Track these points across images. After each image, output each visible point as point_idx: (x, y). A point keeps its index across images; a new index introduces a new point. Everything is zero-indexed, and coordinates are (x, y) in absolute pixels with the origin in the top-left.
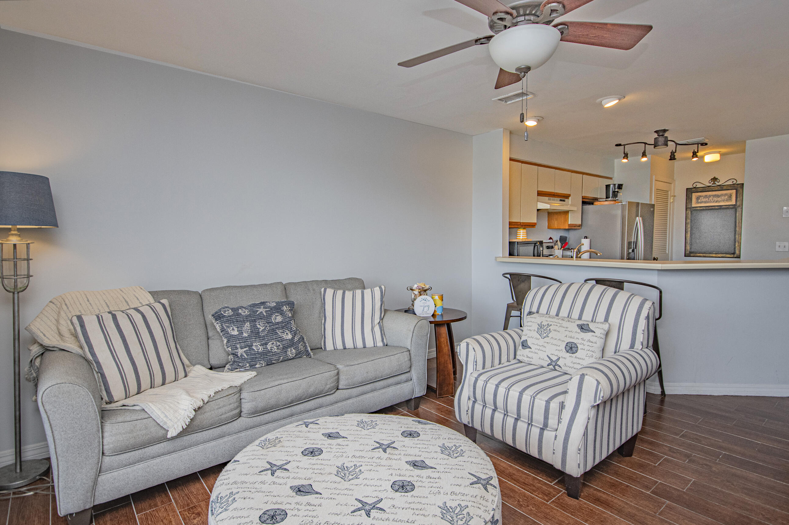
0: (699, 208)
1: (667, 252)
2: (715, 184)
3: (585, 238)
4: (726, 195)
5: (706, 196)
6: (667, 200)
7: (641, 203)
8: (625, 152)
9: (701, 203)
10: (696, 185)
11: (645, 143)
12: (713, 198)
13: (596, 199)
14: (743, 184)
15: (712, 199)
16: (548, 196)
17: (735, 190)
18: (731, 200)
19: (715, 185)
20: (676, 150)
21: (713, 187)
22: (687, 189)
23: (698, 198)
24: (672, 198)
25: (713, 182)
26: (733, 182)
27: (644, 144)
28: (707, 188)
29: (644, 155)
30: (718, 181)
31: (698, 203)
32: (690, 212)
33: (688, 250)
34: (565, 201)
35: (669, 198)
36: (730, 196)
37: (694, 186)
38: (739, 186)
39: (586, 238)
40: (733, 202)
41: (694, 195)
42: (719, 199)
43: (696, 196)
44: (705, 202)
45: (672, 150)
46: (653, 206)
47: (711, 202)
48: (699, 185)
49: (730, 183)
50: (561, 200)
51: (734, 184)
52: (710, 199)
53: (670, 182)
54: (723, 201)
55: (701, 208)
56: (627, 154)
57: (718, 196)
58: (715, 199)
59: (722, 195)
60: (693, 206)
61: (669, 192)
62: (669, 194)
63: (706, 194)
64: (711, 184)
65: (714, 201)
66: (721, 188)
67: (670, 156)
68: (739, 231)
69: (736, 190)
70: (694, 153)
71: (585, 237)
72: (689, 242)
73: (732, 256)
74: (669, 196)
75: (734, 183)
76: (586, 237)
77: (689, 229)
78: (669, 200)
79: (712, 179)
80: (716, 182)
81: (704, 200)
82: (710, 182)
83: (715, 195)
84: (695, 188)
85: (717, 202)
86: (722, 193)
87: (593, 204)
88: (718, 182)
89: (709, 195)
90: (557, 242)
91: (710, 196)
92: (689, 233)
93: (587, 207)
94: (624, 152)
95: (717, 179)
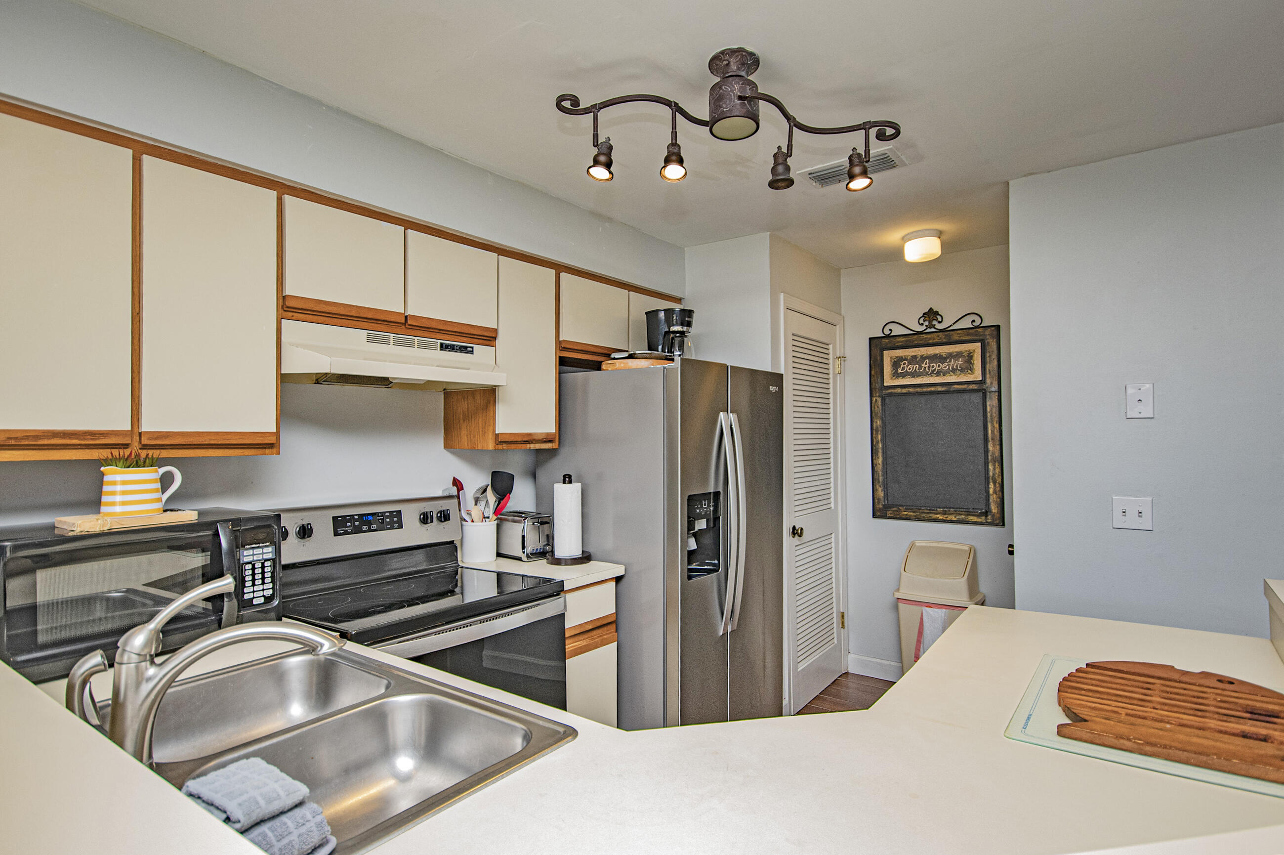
0: (899, 390)
1: (832, 505)
2: (934, 326)
3: (564, 482)
4: (959, 355)
5: (913, 360)
6: (826, 366)
7: (731, 366)
8: (601, 140)
9: (903, 375)
10: (890, 330)
11: (677, 109)
12: (929, 363)
13: (607, 354)
14: (998, 327)
15: (929, 367)
16: (365, 325)
17: (979, 344)
18: (971, 369)
19: (933, 330)
20: (790, 146)
21: (929, 336)
22: (870, 339)
23: (896, 364)
24: (838, 362)
25: (927, 323)
26: (974, 321)
27: (667, 111)
28: (916, 337)
29: (674, 156)
30: (940, 319)
31: (896, 375)
32: (879, 400)
33: (879, 500)
34: (472, 352)
35: (831, 361)
36: (970, 357)
37: (887, 332)
38: (988, 332)
39: (570, 482)
40: (977, 376)
41: (888, 356)
42: (944, 366)
43: (891, 358)
44: (914, 375)
45: (779, 148)
46: (778, 379)
47: (926, 374)
48: (898, 330)
49: (966, 323)
50: (443, 347)
51: (976, 327)
52: (923, 365)
53: (832, 322)
54: (954, 371)
55: (904, 391)
56: (611, 148)
57: (941, 359)
58: (936, 366)
59: (950, 356)
60: (885, 385)
61: (831, 347)
62: (831, 351)
63: (914, 354)
64: (924, 328)
65: (932, 372)
66: (949, 337)
67: (774, 170)
68: (993, 453)
69: (982, 342)
70: (856, 161)
71: (565, 476)
72: (881, 478)
73: (983, 519)
74: (831, 356)
75: (976, 324)
76: (567, 479)
77: (880, 445)
78: (831, 366)
79: (924, 314)
80: (935, 322)
81: (910, 368)
82: (921, 321)
83: (936, 355)
84: (888, 336)
85: (938, 374)
86: (951, 351)
87: (597, 367)
88: (940, 322)
89: (922, 356)
90: (485, 490)
91: (923, 358)
92: (880, 455)
93: (578, 377)
94: (596, 136)
95: (937, 313)
